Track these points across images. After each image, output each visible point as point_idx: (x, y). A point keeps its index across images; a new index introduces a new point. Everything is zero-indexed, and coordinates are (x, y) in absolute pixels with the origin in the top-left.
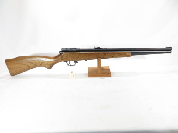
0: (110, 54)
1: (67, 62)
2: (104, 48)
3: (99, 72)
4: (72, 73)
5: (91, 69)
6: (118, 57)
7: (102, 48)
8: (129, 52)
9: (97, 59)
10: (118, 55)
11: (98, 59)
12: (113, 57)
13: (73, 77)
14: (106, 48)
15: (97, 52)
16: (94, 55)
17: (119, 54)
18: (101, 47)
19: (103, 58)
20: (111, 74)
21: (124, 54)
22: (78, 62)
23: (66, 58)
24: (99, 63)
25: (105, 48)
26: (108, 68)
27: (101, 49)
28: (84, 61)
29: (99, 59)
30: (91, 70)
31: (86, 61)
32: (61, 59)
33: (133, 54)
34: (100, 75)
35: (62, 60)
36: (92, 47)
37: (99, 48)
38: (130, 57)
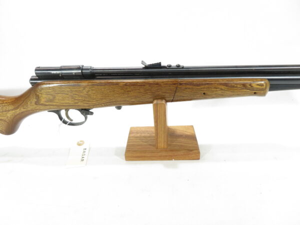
0: (198, 85)
1: (58, 112)
2: (174, 64)
3: (162, 144)
4: (79, 145)
5: (137, 133)
6: (222, 96)
7: (170, 66)
8: (262, 80)
9: (151, 102)
10: (223, 87)
11: (155, 102)
12: (205, 96)
13: (80, 158)
14: (182, 64)
15: (151, 80)
16: (142, 90)
17: (226, 85)
18: (164, 63)
19: (172, 101)
20: (199, 153)
21: (244, 85)
22: (92, 113)
23: (51, 101)
24: (160, 116)
25: (178, 66)
26: (188, 133)
27: (164, 67)
28: (113, 108)
29: (159, 102)
30: (137, 137)
31: (119, 108)
32: (36, 103)
33: (274, 87)
34: (164, 154)
35: (39, 106)
36: (136, 64)
37: (158, 66)
38: (264, 94)
